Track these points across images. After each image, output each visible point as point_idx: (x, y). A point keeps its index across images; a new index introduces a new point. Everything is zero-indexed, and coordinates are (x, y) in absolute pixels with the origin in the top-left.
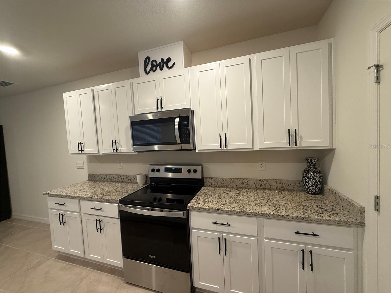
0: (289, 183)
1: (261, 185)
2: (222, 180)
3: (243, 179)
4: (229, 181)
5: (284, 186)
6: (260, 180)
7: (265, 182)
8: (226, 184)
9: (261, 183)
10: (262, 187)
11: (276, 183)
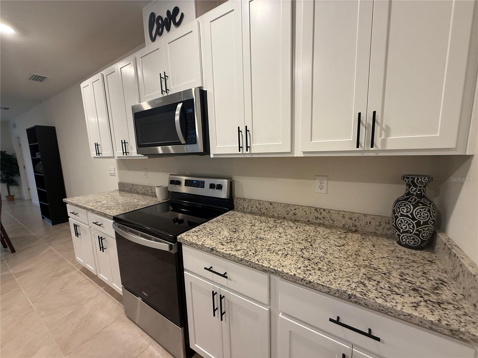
0: (368, 219)
1: (317, 218)
2: (257, 203)
3: (289, 205)
4: (267, 205)
5: (358, 224)
6: (316, 209)
7: (324, 213)
8: (264, 210)
9: (316, 214)
10: (318, 221)
11: (343, 217)
